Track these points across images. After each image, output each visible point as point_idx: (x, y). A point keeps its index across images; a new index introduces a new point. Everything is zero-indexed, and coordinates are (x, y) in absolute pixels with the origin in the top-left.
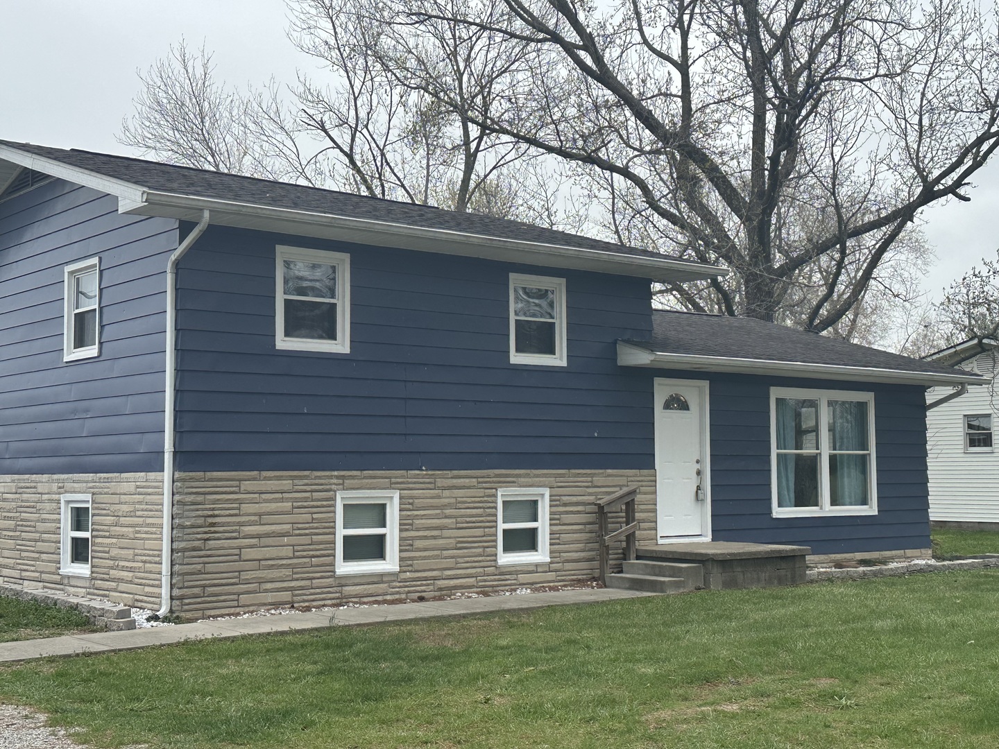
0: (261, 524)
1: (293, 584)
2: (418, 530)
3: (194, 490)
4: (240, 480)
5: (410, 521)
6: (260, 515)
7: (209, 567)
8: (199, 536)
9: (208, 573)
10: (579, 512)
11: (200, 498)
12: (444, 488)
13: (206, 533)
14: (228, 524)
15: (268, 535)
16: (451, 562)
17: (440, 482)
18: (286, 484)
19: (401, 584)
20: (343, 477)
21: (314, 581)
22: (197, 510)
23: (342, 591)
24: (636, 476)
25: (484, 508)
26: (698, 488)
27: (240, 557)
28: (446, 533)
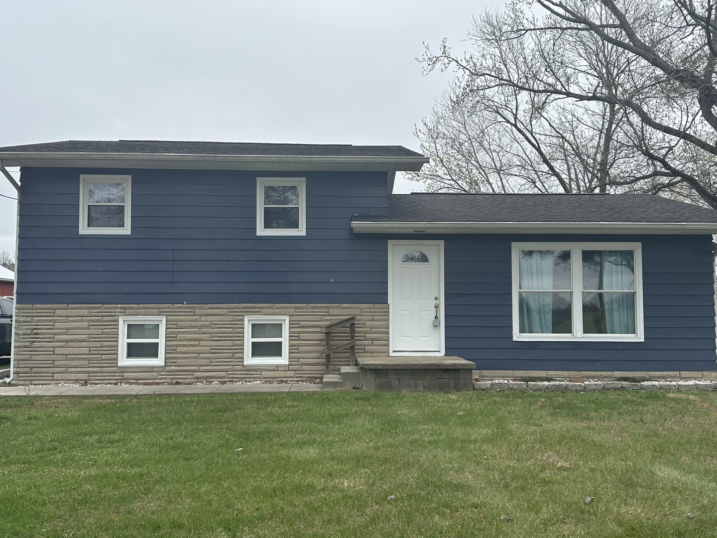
0: (67, 335)
1: (89, 369)
2: (180, 340)
3: (26, 314)
4: (55, 309)
5: (175, 335)
6: (67, 329)
7: (34, 357)
8: (28, 340)
9: (33, 360)
10: (316, 332)
11: (29, 319)
12: (201, 316)
13: (32, 338)
14: (46, 334)
15: (72, 341)
16: (207, 361)
17: (197, 312)
18: (85, 312)
19: (167, 373)
20: (125, 308)
21: (103, 369)
22: (28, 325)
23: (123, 376)
24: (370, 308)
25: (234, 328)
26: (436, 317)
27: (54, 353)
28: (202, 343)
